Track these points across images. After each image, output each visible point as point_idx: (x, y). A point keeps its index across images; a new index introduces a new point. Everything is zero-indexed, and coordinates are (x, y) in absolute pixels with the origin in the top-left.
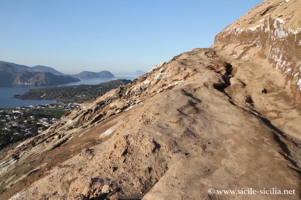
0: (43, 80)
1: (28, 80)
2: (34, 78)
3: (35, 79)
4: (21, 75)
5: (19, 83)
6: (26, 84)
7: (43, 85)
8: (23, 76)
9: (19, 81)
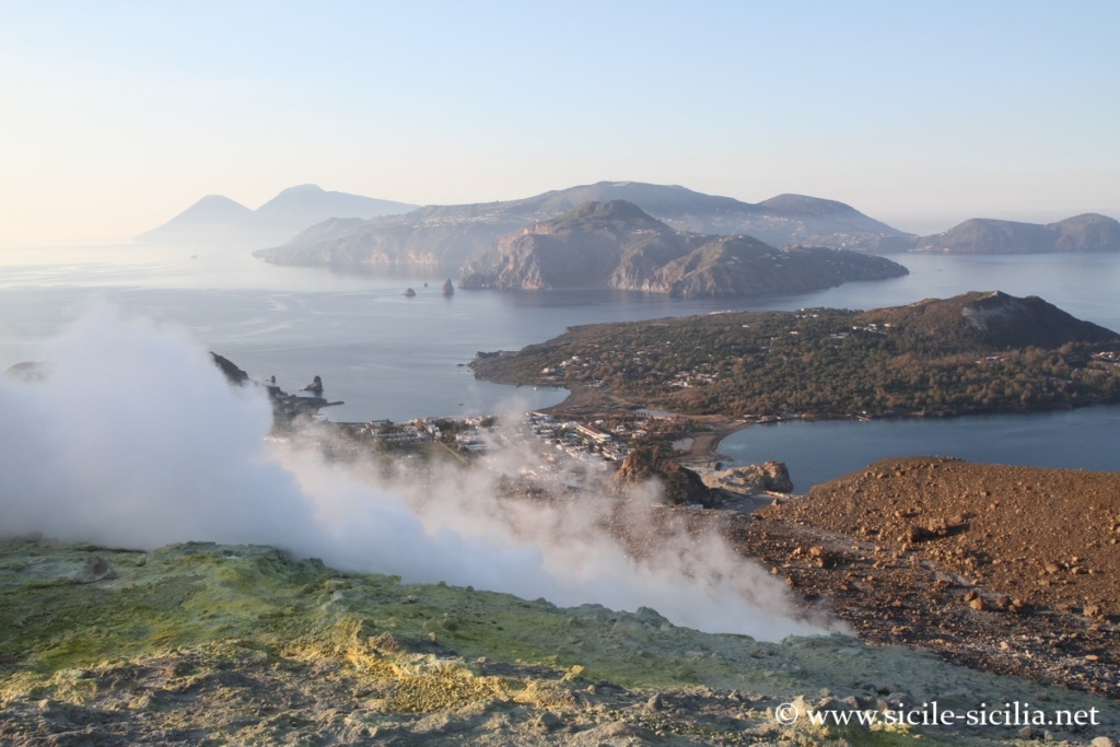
0: (706, 275)
1: (657, 273)
2: (680, 264)
3: (682, 269)
4: (635, 251)
5: (623, 286)
6: (645, 287)
7: (702, 296)
8: (642, 254)
9: (623, 275)
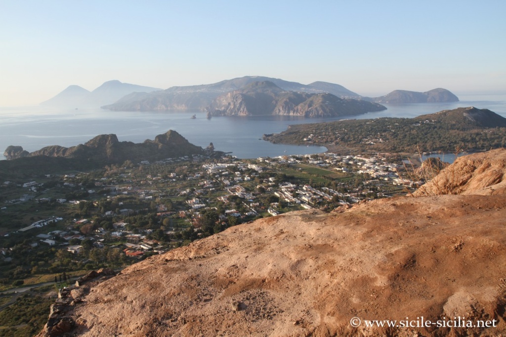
0: (318, 108)
1: (296, 108)
2: (305, 104)
3: (307, 106)
4: (285, 100)
5: (281, 114)
6: (291, 114)
7: (318, 116)
8: (288, 101)
9: (281, 109)
